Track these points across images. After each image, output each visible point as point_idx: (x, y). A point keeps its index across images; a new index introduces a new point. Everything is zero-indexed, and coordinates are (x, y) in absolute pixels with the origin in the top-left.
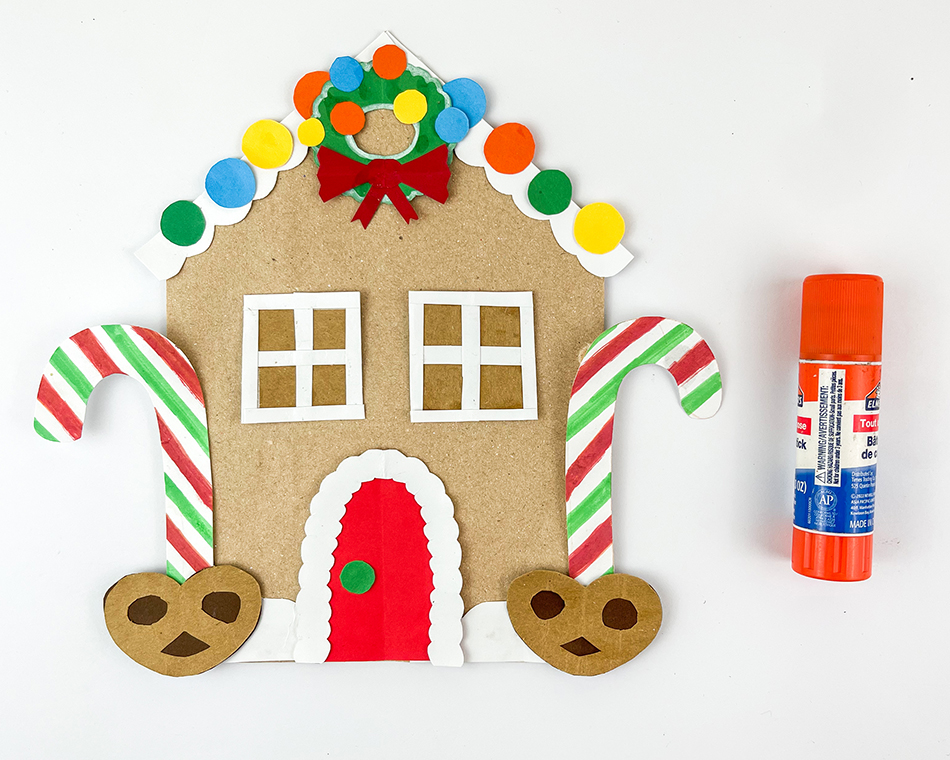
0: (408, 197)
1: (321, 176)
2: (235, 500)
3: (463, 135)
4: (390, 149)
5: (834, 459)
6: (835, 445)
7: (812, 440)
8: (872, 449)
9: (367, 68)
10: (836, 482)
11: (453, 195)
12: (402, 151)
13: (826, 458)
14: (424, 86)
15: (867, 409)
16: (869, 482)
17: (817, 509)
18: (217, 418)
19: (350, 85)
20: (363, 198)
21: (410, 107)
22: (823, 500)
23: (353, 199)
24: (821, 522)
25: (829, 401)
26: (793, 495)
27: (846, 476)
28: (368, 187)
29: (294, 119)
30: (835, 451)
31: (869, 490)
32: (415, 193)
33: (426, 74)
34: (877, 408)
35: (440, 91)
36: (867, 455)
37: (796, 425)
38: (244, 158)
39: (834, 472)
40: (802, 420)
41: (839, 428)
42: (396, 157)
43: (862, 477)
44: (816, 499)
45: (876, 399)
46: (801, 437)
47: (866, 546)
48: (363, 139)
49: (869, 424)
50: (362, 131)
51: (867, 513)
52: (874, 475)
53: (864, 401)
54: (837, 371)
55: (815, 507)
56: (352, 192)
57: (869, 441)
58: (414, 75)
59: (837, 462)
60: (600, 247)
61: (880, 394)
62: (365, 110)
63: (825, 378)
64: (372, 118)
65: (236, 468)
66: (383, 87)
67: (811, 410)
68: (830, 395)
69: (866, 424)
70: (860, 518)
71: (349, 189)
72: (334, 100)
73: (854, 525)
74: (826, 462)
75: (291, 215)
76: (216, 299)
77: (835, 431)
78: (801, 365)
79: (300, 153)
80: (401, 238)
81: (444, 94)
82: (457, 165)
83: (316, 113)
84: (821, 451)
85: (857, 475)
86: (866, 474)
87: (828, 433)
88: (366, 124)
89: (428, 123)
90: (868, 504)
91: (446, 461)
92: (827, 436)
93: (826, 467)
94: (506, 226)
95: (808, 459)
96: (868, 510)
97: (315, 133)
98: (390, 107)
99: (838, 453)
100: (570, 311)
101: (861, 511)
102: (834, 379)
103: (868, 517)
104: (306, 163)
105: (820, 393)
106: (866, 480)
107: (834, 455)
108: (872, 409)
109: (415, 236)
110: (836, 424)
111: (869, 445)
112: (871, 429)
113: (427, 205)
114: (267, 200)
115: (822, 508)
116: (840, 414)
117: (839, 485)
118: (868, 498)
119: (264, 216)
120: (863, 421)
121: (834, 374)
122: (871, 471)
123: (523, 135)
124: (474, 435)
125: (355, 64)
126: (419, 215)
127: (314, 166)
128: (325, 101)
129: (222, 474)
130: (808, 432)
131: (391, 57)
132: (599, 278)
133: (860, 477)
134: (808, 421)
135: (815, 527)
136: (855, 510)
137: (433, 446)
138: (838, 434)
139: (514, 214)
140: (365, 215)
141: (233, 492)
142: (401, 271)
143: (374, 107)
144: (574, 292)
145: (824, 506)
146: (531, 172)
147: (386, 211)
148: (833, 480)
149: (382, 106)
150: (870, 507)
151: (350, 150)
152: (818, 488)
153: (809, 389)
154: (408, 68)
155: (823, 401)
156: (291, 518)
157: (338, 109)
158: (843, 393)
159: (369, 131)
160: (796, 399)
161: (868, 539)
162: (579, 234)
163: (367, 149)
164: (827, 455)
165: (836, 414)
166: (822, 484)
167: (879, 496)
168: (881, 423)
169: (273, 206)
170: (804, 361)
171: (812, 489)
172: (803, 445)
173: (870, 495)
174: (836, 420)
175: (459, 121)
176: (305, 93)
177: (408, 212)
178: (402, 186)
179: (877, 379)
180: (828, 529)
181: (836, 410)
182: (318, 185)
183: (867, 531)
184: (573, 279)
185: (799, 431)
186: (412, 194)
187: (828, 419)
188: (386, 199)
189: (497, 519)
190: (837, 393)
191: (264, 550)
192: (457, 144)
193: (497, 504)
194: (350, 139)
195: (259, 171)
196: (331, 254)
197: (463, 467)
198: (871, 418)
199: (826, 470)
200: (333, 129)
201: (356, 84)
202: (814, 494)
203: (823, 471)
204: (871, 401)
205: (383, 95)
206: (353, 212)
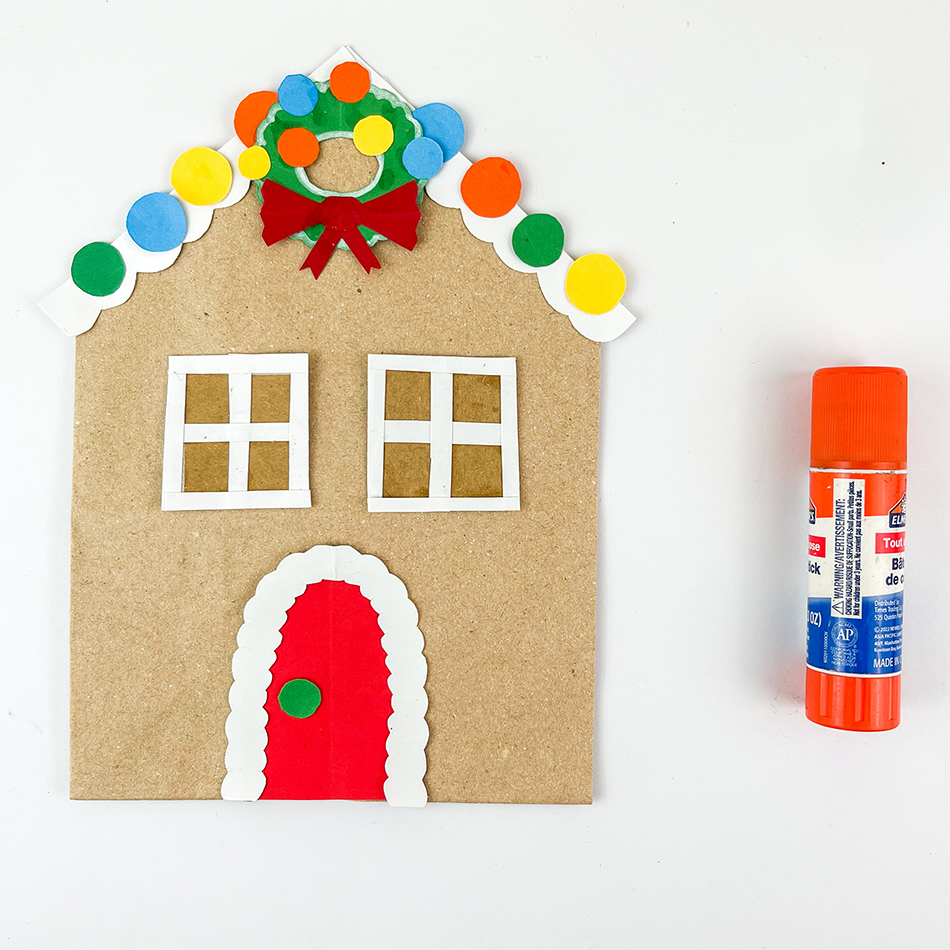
0: (369, 242)
1: (265, 214)
2: (153, 604)
3: (436, 170)
4: (349, 185)
5: (854, 586)
6: (854, 569)
7: (827, 564)
8: (898, 573)
9: (323, 89)
10: (857, 613)
11: (422, 240)
12: (362, 188)
13: (845, 585)
14: (391, 112)
15: (891, 526)
16: (895, 613)
17: (835, 645)
18: (132, 503)
19: (302, 108)
20: (314, 243)
21: (373, 136)
22: (841, 635)
23: (302, 244)
24: (839, 661)
25: (847, 516)
26: (806, 629)
27: (868, 606)
28: (321, 230)
29: (234, 146)
30: (854, 576)
31: (895, 622)
32: (377, 237)
33: (393, 97)
34: (903, 525)
35: (410, 118)
36: (892, 580)
37: (807, 545)
38: (174, 193)
39: (853, 602)
40: (814, 539)
41: (858, 548)
42: (355, 195)
43: (886, 607)
44: (833, 634)
45: (901, 514)
46: (814, 559)
47: (893, 689)
48: (316, 172)
49: (895, 544)
50: (315, 163)
51: (893, 649)
52: (901, 603)
53: (888, 517)
54: (855, 481)
55: (832, 643)
56: (302, 235)
57: (894, 564)
58: (379, 98)
59: (857, 589)
60: (596, 306)
61: (907, 508)
62: (320, 138)
63: (841, 490)
64: (328, 147)
65: (155, 564)
66: (340, 112)
67: (825, 527)
68: (847, 510)
69: (891, 544)
70: (884, 655)
71: (298, 231)
72: (282, 125)
73: (878, 664)
74: (844, 590)
75: (228, 262)
76: (135, 361)
77: (854, 553)
78: (813, 475)
79: (241, 188)
80: (359, 291)
81: (414, 121)
82: (428, 204)
83: (261, 140)
84: (838, 577)
85: (881, 604)
86: (892, 603)
87: (845, 555)
88: (319, 155)
89: (395, 154)
90: (894, 639)
91: (409, 559)
92: (845, 559)
93: (845, 595)
94: (485, 279)
95: (822, 587)
96: (894, 646)
97: (259, 163)
98: (349, 135)
99: (858, 578)
100: (560, 381)
101: (886, 647)
102: (852, 491)
103: (894, 654)
104: (246, 199)
105: (835, 507)
106: (891, 610)
107: (854, 581)
108: (897, 526)
109: (378, 289)
110: (855, 545)
111: (894, 568)
112: (896, 550)
113: (392, 252)
114: (200, 243)
115: (839, 644)
116: (859, 531)
117: (860, 617)
118: (894, 632)
119: (196, 262)
120: (887, 540)
121: (852, 485)
122: (897, 599)
123: (507, 171)
124: (444, 528)
125: (308, 83)
126: (382, 264)
127: (256, 203)
128: (271, 127)
129: (137, 571)
130: (822, 553)
131: (350, 76)
132: (595, 343)
133: (884, 607)
134: (821, 541)
135: (833, 668)
136: (879, 646)
137: (393, 540)
138: (858, 556)
139: (495, 266)
140: (316, 262)
141: (150, 594)
142: (359, 330)
143: (330, 135)
144: (564, 359)
145: (843, 642)
146: (516, 216)
147: (342, 257)
148: (853, 611)
149: (339, 134)
150: (897, 642)
151: (301, 185)
152: (835, 620)
153: (822, 504)
154: (372, 90)
155: (839, 517)
156: (221, 626)
157: (286, 136)
158: (863, 507)
159: (323, 163)
160: (807, 514)
161: (895, 681)
162: (571, 289)
163: (320, 184)
164: (845, 581)
165: (854, 532)
166: (840, 616)
167: (907, 629)
168: (908, 542)
169: (207, 250)
170: (816, 470)
171: (828, 622)
172: (817, 569)
173: (897, 628)
174: (854, 540)
175: (432, 153)
176: (249, 116)
177: (368, 260)
178: (363, 229)
179: (902, 490)
180: (847, 669)
181: (855, 528)
182: (260, 225)
183: (894, 672)
184: (564, 344)
185: (812, 552)
186: (374, 239)
187: (845, 538)
188: (342, 244)
189: (470, 629)
190: (855, 508)
191: (187, 664)
192: (428, 180)
193: (470, 611)
194: (300, 172)
195: (192, 209)
196: (275, 308)
197: (429, 566)
198: (896, 536)
199: (844, 599)
200: (281, 160)
201: (309, 107)
202: (831, 627)
203: (840, 600)
204: (896, 516)
205: (341, 121)
206: (302, 260)
